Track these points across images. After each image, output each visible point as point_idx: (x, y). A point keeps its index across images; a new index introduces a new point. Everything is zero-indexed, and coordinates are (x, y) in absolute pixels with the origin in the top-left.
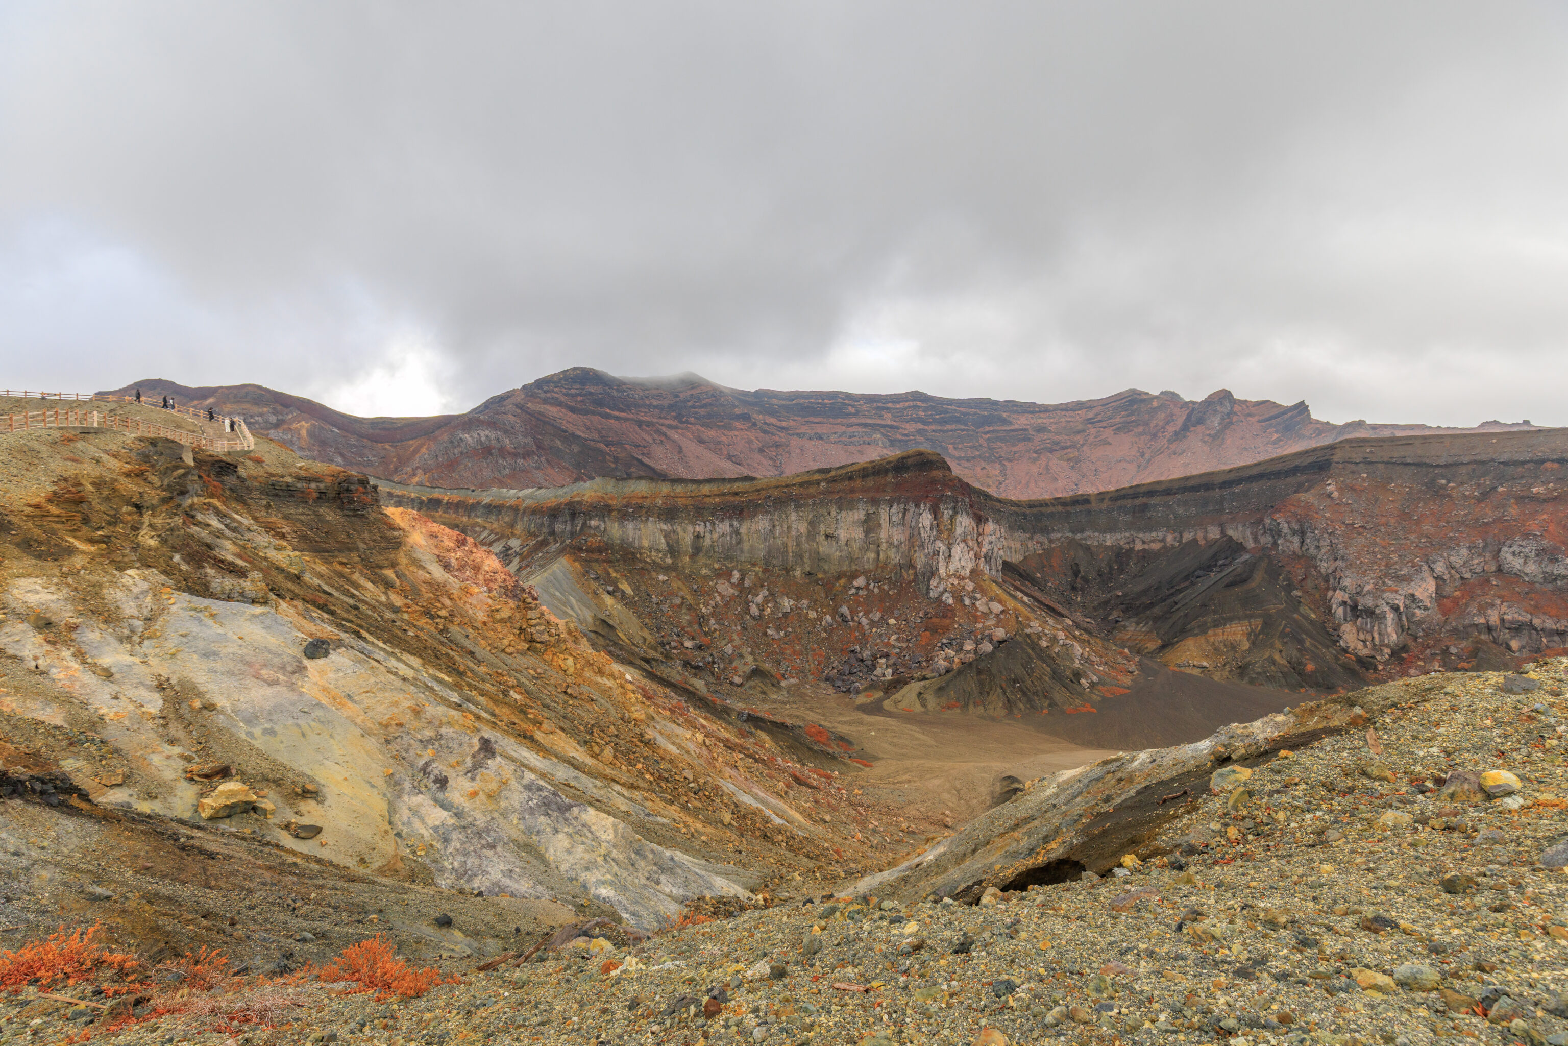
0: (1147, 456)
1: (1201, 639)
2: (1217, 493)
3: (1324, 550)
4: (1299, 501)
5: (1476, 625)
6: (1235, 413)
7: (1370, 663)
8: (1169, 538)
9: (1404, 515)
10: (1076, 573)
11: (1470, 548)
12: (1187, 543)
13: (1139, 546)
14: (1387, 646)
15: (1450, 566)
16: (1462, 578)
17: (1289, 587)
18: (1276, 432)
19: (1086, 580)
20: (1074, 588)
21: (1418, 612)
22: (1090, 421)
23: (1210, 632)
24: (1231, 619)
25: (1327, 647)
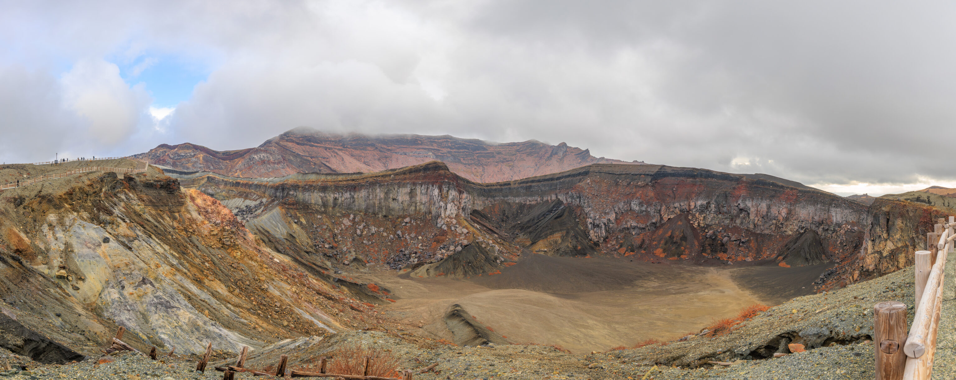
0: (538, 166)
1: (545, 240)
2: (555, 182)
3: (586, 204)
4: (579, 186)
5: (625, 228)
6: (567, 151)
7: (598, 244)
8: (539, 199)
9: (608, 191)
10: (504, 215)
11: (624, 202)
12: (545, 202)
13: (528, 203)
14: (603, 237)
15: (619, 209)
16: (622, 213)
17: (576, 218)
18: (580, 159)
19: (507, 217)
20: (503, 221)
21: (611, 225)
22: (518, 151)
23: (549, 237)
24: (556, 231)
25: (585, 239)
